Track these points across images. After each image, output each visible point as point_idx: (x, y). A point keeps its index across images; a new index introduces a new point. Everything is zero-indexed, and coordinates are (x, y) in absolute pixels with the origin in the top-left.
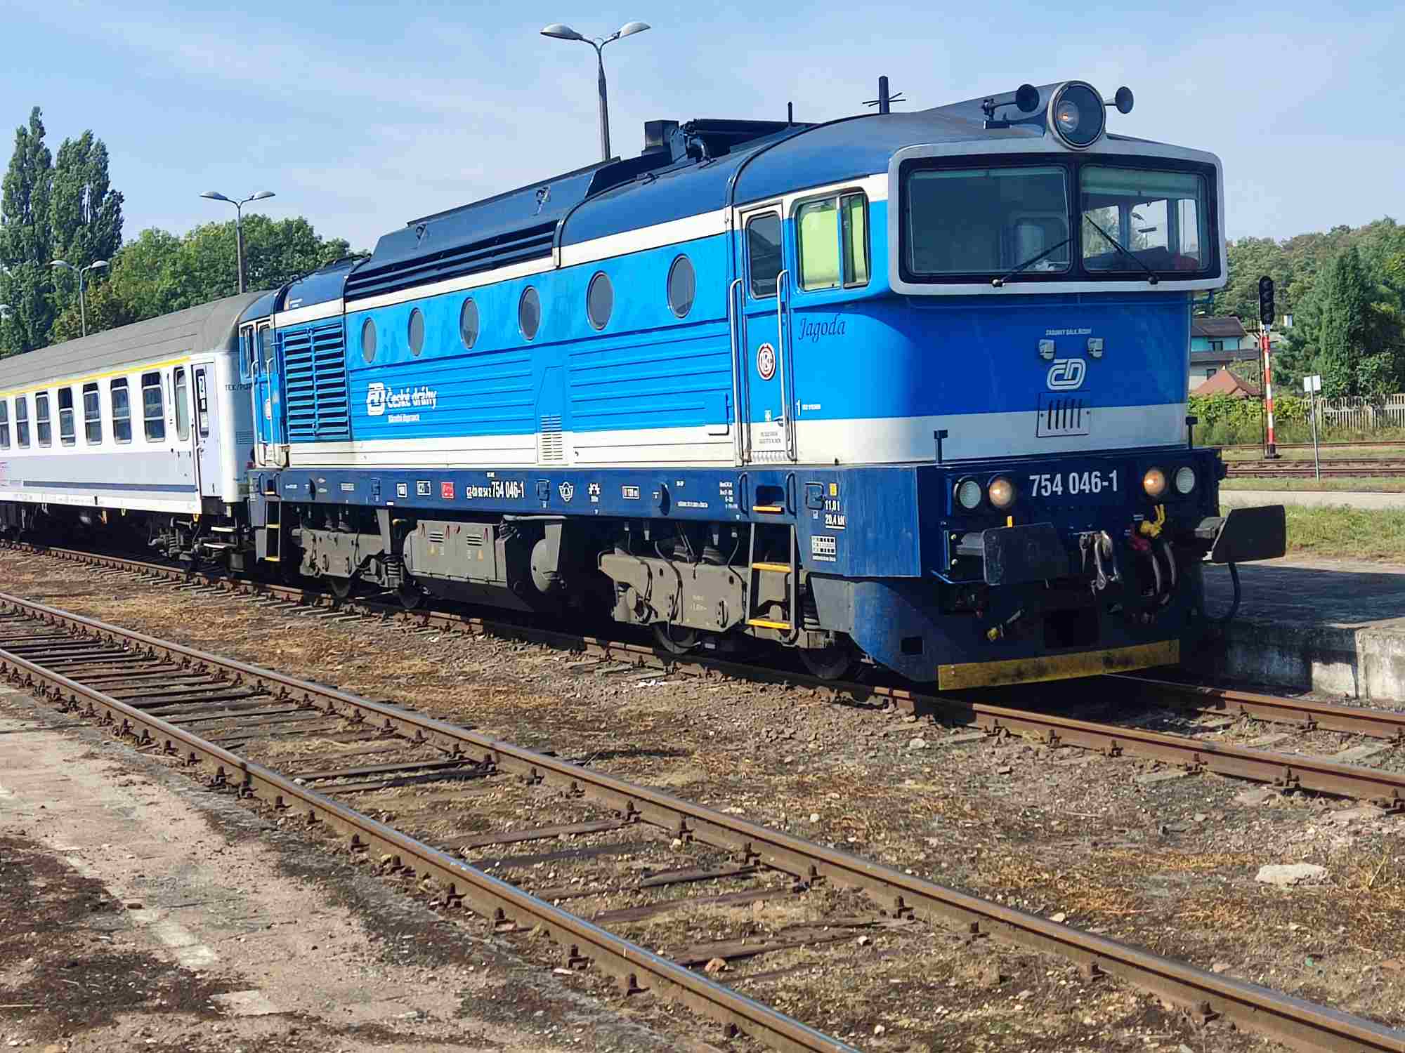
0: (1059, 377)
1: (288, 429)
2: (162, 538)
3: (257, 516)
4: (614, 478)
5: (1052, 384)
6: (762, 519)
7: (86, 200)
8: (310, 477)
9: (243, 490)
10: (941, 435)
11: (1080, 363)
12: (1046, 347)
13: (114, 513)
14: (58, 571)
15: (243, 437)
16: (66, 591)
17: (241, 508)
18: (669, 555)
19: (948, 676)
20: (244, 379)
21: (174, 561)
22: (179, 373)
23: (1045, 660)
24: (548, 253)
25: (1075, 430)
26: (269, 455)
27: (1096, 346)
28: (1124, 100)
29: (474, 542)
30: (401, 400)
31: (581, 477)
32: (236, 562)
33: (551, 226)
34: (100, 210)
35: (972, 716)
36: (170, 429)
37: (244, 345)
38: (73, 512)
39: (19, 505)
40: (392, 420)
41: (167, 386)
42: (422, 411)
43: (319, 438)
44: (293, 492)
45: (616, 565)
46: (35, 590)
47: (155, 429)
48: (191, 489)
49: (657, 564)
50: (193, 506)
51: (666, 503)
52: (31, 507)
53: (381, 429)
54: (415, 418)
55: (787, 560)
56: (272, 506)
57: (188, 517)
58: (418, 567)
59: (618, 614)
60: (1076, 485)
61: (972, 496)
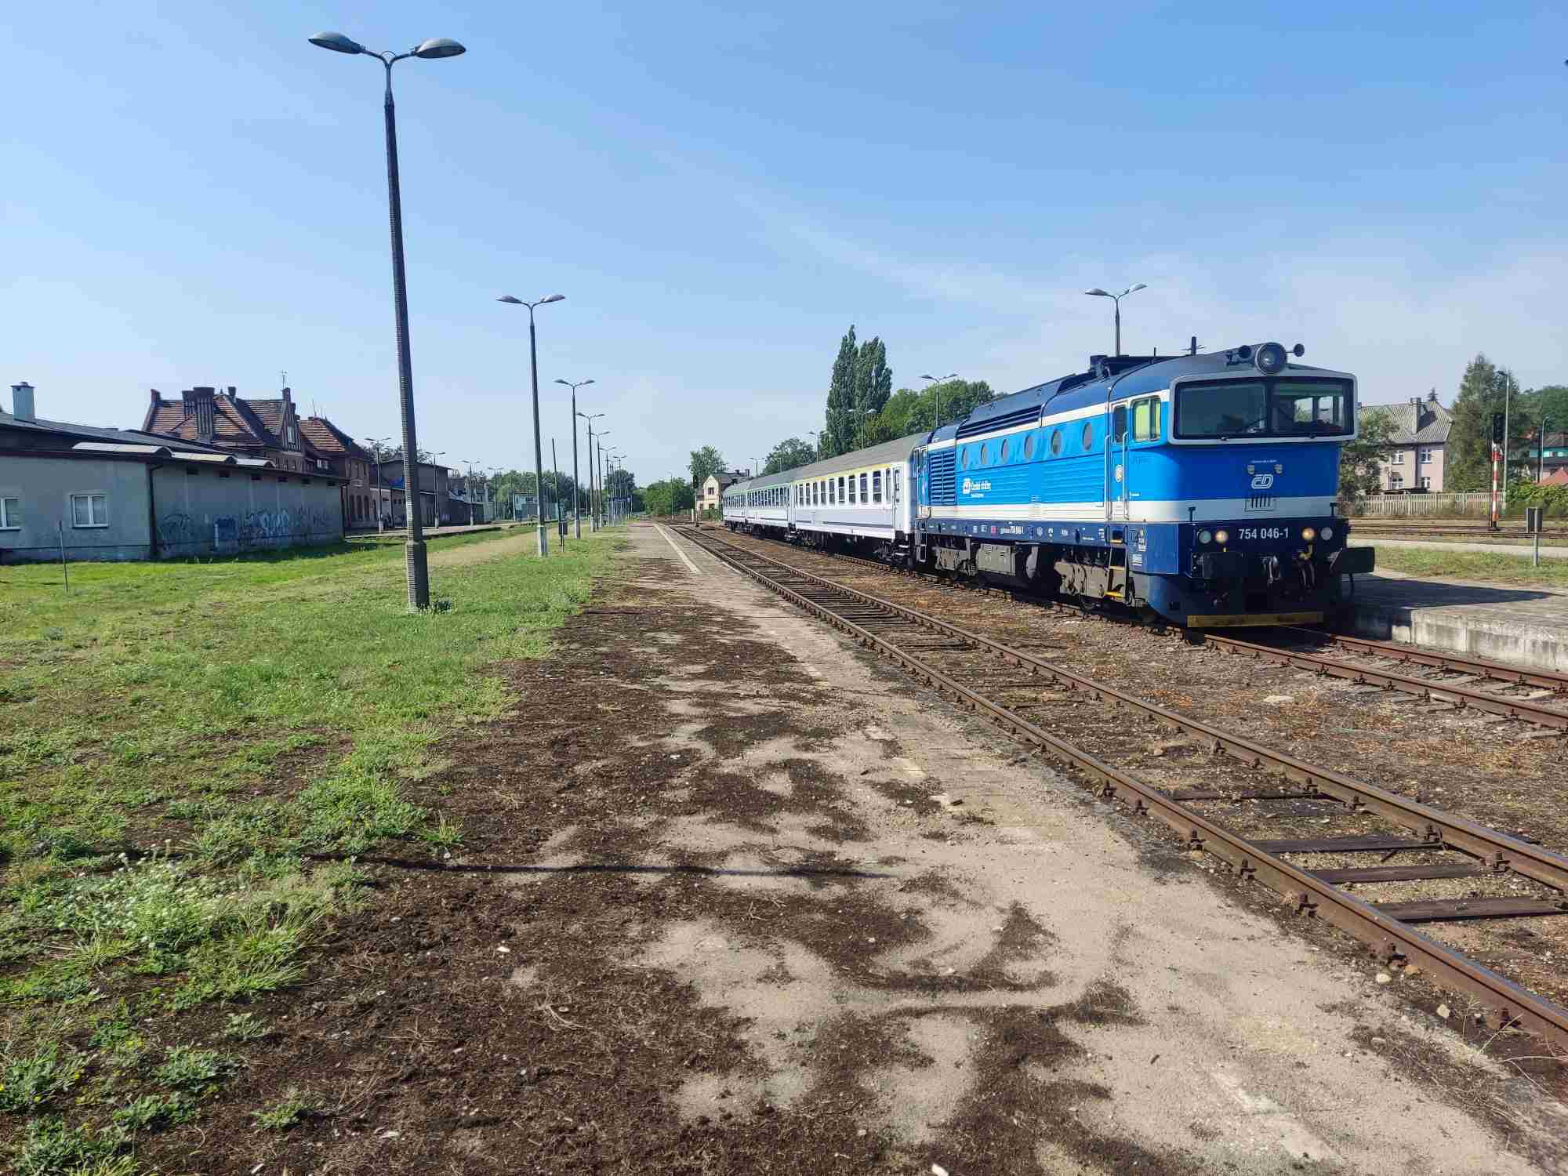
0: (1258, 483)
1: (932, 499)
2: (880, 550)
3: (917, 540)
4: (1059, 525)
5: (1254, 486)
6: (1115, 546)
7: (873, 374)
8: (939, 523)
9: (913, 528)
10: (1192, 509)
11: (1271, 477)
12: (1251, 469)
13: (859, 537)
14: (834, 564)
15: (914, 503)
16: (836, 573)
17: (911, 536)
18: (1081, 562)
19: (1192, 621)
20: (915, 475)
21: (884, 562)
22: (888, 472)
23: (1244, 616)
24: (1036, 420)
25: (1267, 508)
26: (923, 512)
27: (1279, 468)
28: (1299, 350)
29: (1003, 555)
30: (977, 487)
31: (1045, 525)
32: (910, 562)
33: (1038, 407)
34: (880, 379)
35: (1205, 640)
36: (883, 497)
37: (916, 459)
38: (842, 537)
39: (821, 533)
40: (973, 496)
41: (883, 478)
42: (985, 492)
43: (943, 504)
44: (932, 529)
45: (1062, 567)
46: (822, 572)
47: (877, 498)
48: (890, 527)
49: (1077, 566)
50: (890, 535)
51: (1078, 537)
52: (826, 534)
53: (969, 500)
54: (982, 495)
55: (1123, 565)
56: (923, 536)
57: (889, 540)
58: (981, 566)
59: (1062, 590)
60: (1265, 534)
61: (1205, 538)
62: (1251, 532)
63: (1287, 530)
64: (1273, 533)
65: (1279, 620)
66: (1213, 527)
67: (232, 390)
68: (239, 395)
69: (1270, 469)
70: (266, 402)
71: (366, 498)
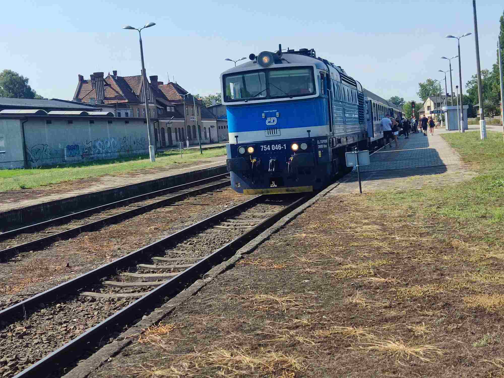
0: (269, 122)
5: (267, 124)
10: (237, 137)
11: (275, 118)
12: (263, 115)
19: (245, 192)
25: (276, 135)
27: (278, 114)
60: (274, 148)
61: (242, 151)
62: (267, 147)
63: (285, 145)
64: (279, 147)
65: (287, 190)
66: (246, 146)
67: (115, 72)
68: (119, 75)
69: (273, 115)
70: (134, 77)
71: (199, 127)
